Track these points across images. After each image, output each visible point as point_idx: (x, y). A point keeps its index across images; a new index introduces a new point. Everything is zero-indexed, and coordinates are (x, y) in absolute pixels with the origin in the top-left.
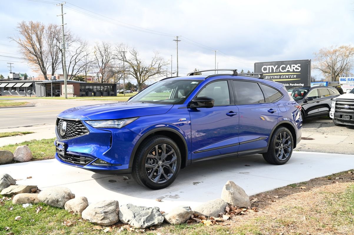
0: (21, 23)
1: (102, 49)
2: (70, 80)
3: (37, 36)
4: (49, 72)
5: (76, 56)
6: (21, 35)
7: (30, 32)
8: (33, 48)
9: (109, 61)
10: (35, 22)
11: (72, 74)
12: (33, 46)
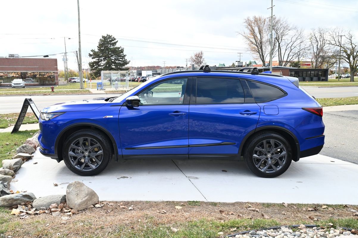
0: (246, 19)
1: (318, 35)
2: (284, 66)
3: (259, 28)
4: (267, 60)
5: (292, 43)
6: (246, 29)
7: (253, 25)
8: (255, 39)
9: (324, 46)
10: (257, 16)
11: (287, 60)
12: (255, 37)
